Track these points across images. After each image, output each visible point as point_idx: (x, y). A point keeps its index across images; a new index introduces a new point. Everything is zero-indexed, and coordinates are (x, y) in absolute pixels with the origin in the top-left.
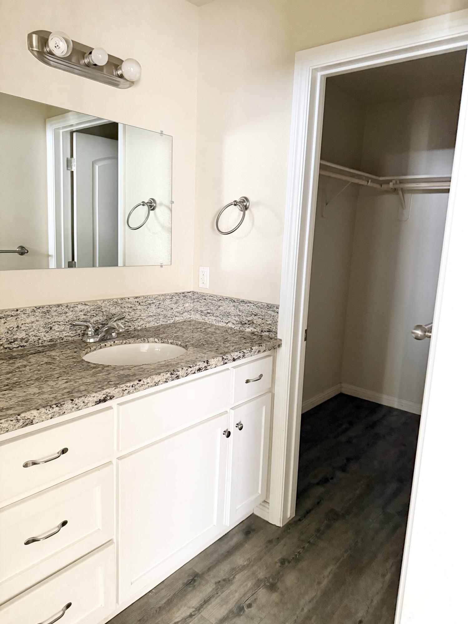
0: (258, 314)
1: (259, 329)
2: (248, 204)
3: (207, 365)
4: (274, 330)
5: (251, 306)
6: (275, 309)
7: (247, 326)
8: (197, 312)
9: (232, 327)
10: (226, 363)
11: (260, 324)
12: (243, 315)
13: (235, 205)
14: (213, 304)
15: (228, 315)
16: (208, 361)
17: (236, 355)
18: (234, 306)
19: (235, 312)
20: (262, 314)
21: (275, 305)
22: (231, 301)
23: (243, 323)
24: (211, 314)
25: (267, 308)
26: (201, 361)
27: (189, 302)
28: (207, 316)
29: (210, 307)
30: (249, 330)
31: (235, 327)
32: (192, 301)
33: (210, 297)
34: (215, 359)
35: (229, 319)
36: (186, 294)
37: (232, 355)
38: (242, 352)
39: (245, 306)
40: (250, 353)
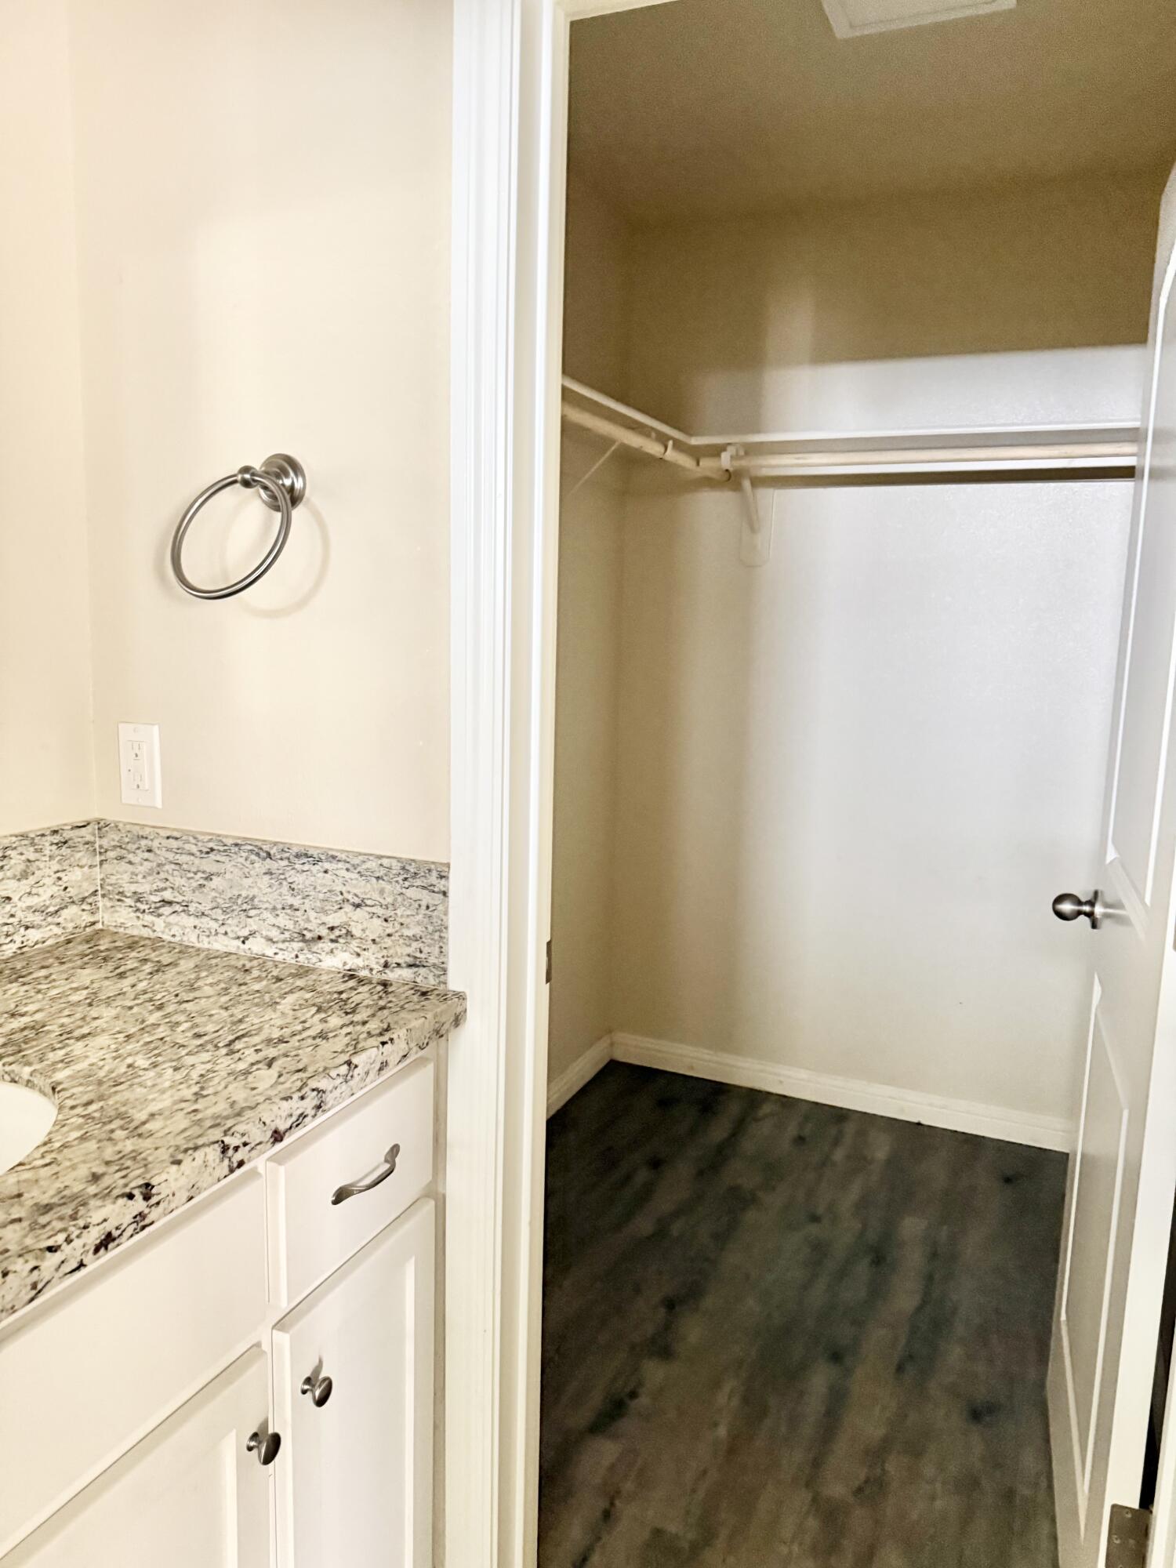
0: (369, 902)
1: (372, 958)
2: (299, 485)
3: (145, 1204)
4: (432, 960)
5: (336, 872)
6: (433, 878)
7: (326, 945)
8: (119, 900)
9: (264, 955)
10: (241, 1164)
11: (377, 940)
12: (307, 906)
13: (247, 484)
14: (185, 866)
15: (245, 906)
16: (147, 1185)
17: (284, 1114)
18: (271, 874)
19: (275, 895)
20: (382, 901)
21: (433, 867)
22: (258, 854)
23: (309, 935)
24: (178, 908)
25: (402, 877)
26: (116, 1192)
27: (83, 862)
28: (159, 915)
29: (170, 878)
30: (334, 960)
31: (276, 954)
32: (98, 858)
33: (171, 840)
34: (183, 1166)
35: (253, 925)
36: (67, 835)
37: (267, 1122)
38: (313, 1090)
39: (315, 872)
40: (344, 1086)
